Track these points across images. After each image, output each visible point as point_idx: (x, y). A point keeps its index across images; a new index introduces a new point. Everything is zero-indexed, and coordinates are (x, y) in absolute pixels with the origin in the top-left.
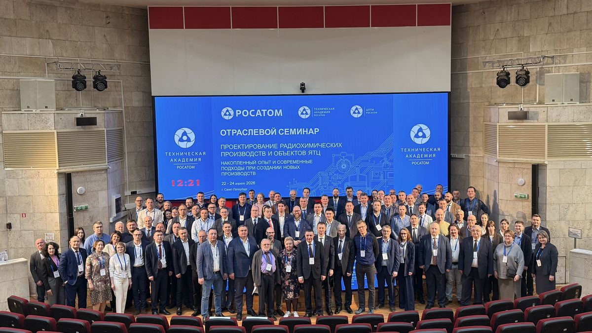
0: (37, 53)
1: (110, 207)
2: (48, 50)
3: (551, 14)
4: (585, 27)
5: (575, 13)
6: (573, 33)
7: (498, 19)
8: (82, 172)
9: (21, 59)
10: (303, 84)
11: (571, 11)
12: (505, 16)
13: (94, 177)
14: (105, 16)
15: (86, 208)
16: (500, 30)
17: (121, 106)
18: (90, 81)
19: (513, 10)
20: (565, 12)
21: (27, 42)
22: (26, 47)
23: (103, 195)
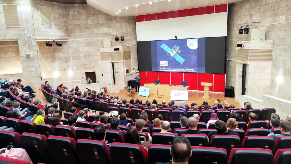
0: (108, 32)
1: (124, 72)
2: (110, 30)
3: (260, 5)
4: (271, 9)
5: (268, 3)
6: (267, 12)
7: (244, 8)
8: (117, 62)
9: (104, 33)
10: (176, 36)
11: (266, 3)
12: (246, 7)
13: (120, 64)
14: (125, 20)
15: (118, 72)
16: (245, 12)
17: (130, 44)
18: (120, 38)
19: (249, 4)
20: (265, 4)
21: (105, 29)
22: (105, 30)
23: (122, 69)
